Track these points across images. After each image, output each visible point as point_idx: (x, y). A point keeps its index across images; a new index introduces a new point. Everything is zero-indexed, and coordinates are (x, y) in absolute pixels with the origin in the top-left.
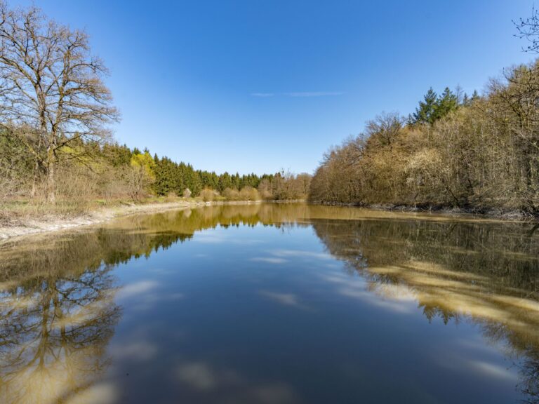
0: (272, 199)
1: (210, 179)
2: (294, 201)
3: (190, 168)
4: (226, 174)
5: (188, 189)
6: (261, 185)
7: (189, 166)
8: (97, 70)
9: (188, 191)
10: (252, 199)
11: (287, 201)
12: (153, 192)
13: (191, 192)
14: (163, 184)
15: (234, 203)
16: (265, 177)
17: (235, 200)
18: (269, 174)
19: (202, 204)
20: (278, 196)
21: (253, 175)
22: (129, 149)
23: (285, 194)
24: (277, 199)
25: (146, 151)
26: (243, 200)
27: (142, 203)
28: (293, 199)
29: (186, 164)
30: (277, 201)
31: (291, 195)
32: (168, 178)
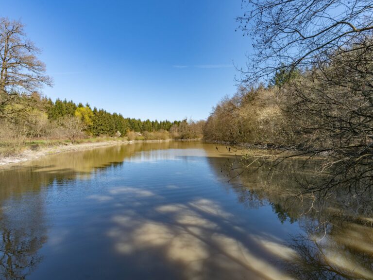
0: (179, 138)
1: (136, 124)
2: (194, 139)
3: (121, 117)
4: (148, 120)
5: (118, 132)
6: (172, 128)
7: (120, 115)
8: (31, 50)
9: (119, 133)
10: (164, 139)
11: (189, 140)
12: (91, 134)
13: (120, 134)
14: (99, 128)
15: (150, 141)
16: (175, 122)
17: (150, 139)
18: (178, 120)
19: (126, 142)
20: (183, 136)
21: (167, 121)
22: (74, 104)
23: (188, 135)
24: (182, 138)
25: (88, 106)
26: (157, 139)
27: (78, 143)
28: (193, 138)
29: (118, 114)
30: (182, 140)
31: (192, 135)
32: (103, 124)
